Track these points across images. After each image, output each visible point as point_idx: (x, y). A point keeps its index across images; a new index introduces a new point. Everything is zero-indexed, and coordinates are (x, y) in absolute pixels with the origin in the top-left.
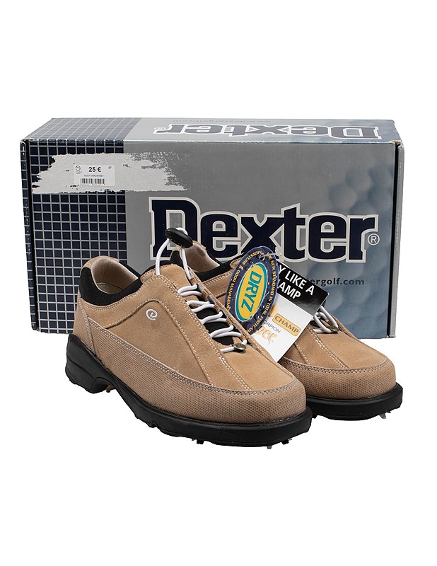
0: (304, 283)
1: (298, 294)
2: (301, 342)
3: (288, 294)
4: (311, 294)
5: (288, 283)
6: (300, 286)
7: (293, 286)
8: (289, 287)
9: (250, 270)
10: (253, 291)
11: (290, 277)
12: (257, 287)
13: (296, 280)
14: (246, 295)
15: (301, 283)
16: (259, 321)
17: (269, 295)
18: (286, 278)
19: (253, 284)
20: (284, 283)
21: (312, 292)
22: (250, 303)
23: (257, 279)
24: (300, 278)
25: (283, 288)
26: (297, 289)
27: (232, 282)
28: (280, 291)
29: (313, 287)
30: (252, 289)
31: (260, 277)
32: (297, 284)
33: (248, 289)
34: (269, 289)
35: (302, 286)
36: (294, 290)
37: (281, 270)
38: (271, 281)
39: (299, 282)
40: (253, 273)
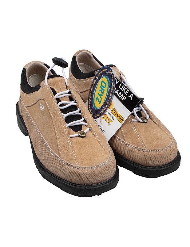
0: (128, 91)
1: (124, 98)
2: (124, 127)
3: (120, 97)
4: (131, 99)
5: (120, 91)
6: (126, 93)
7: (123, 93)
8: (120, 93)
9: (101, 79)
10: (101, 92)
11: (121, 87)
12: (104, 90)
13: (124, 89)
14: (98, 94)
15: (127, 92)
16: (103, 110)
17: (109, 96)
18: (119, 87)
19: (102, 88)
20: (118, 90)
21: (131, 98)
22: (100, 99)
23: (104, 85)
24: (126, 89)
25: (117, 93)
26: (125, 95)
27: (92, 85)
28: (115, 94)
29: (132, 95)
30: (101, 91)
31: (106, 84)
32: (124, 92)
33: (99, 91)
34: (109, 92)
35: (127, 93)
36: (123, 95)
37: (117, 82)
38: (110, 87)
39: (126, 90)
40: (102, 81)
